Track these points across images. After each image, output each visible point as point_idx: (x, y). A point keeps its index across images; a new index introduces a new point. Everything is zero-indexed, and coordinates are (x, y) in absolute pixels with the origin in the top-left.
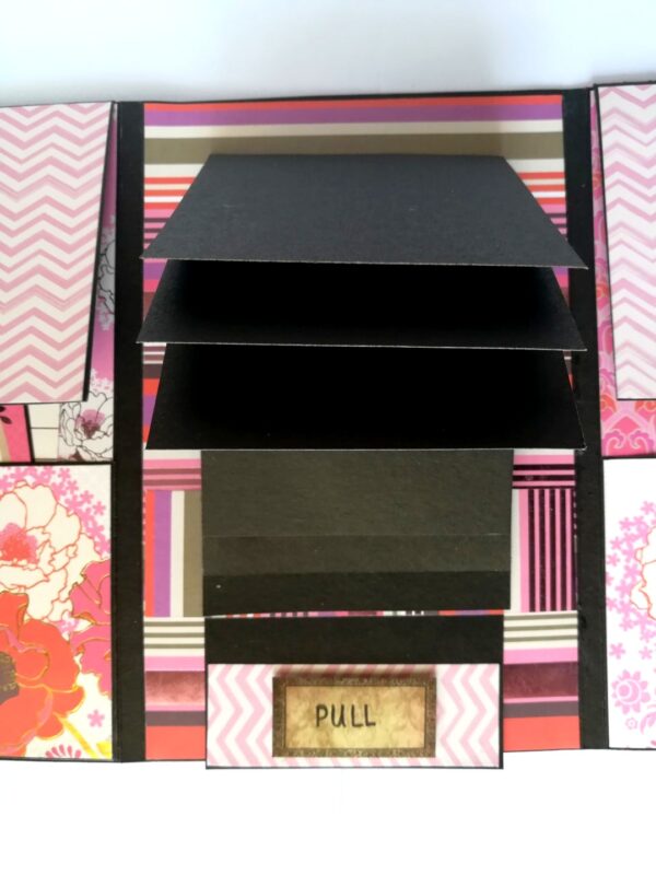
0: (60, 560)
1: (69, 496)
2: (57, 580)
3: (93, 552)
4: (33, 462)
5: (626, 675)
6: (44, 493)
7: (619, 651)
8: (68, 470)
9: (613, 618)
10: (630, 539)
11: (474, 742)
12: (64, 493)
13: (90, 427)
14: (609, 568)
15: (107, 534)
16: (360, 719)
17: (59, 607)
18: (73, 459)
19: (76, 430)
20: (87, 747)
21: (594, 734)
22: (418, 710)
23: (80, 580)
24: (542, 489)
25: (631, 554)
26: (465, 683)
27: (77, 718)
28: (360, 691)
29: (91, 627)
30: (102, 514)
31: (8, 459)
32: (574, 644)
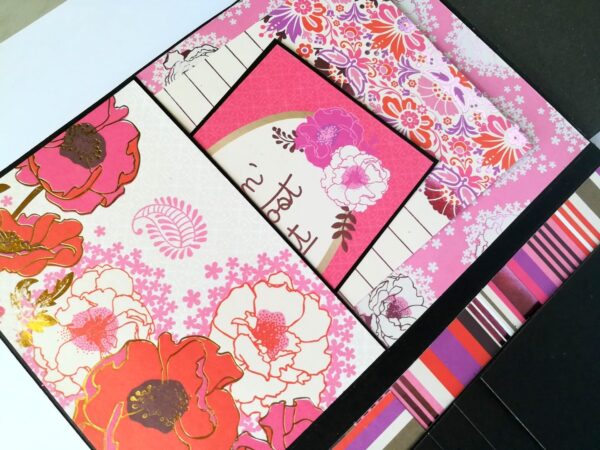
0: (290, 375)
1: (339, 340)
2: (275, 386)
3: (318, 394)
4: (336, 291)
6: (324, 320)
8: (355, 323)
12: (337, 335)
13: (395, 310)
15: (339, 392)
17: (256, 406)
18: (364, 320)
19: (383, 302)
23: (290, 403)
30: (348, 376)
31: (322, 271)
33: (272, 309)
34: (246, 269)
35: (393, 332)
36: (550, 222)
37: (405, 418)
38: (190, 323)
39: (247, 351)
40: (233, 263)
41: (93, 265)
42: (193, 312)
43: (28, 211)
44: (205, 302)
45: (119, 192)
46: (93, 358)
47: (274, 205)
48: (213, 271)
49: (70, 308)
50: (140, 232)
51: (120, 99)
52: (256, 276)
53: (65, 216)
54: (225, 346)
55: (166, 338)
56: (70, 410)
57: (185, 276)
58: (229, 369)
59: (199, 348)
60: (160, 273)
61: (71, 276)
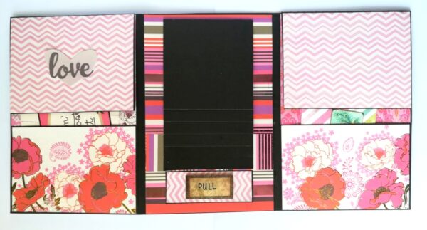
0: (120, 155)
2: (119, 161)
3: (130, 152)
4: (111, 125)
5: (287, 189)
6: (115, 135)
7: (285, 182)
9: (284, 172)
10: (289, 149)
11: (245, 194)
13: (129, 115)
14: (283, 158)
15: (134, 147)
16: (211, 187)
20: (128, 210)
21: (278, 206)
22: (228, 185)
23: (126, 161)
24: (263, 134)
25: (289, 153)
26: (242, 176)
27: (125, 202)
28: (211, 179)
29: (130, 175)
32: (272, 180)
33: (101, 145)
34: (86, 143)
35: (133, 120)
36: (146, 49)
37: (156, 137)
38: (87, 168)
39: (105, 160)
40: (81, 145)
41: (53, 178)
42: (85, 165)
43: (26, 183)
44: (85, 160)
45: (40, 157)
46: (76, 197)
47: (76, 121)
48: (79, 151)
49: (59, 193)
50: (55, 160)
51: (15, 136)
52: (90, 142)
53: (35, 175)
54: (99, 164)
55: (86, 176)
56: (83, 211)
57: (75, 159)
58: (106, 168)
59: (95, 170)
60: (69, 164)
61: (52, 186)
